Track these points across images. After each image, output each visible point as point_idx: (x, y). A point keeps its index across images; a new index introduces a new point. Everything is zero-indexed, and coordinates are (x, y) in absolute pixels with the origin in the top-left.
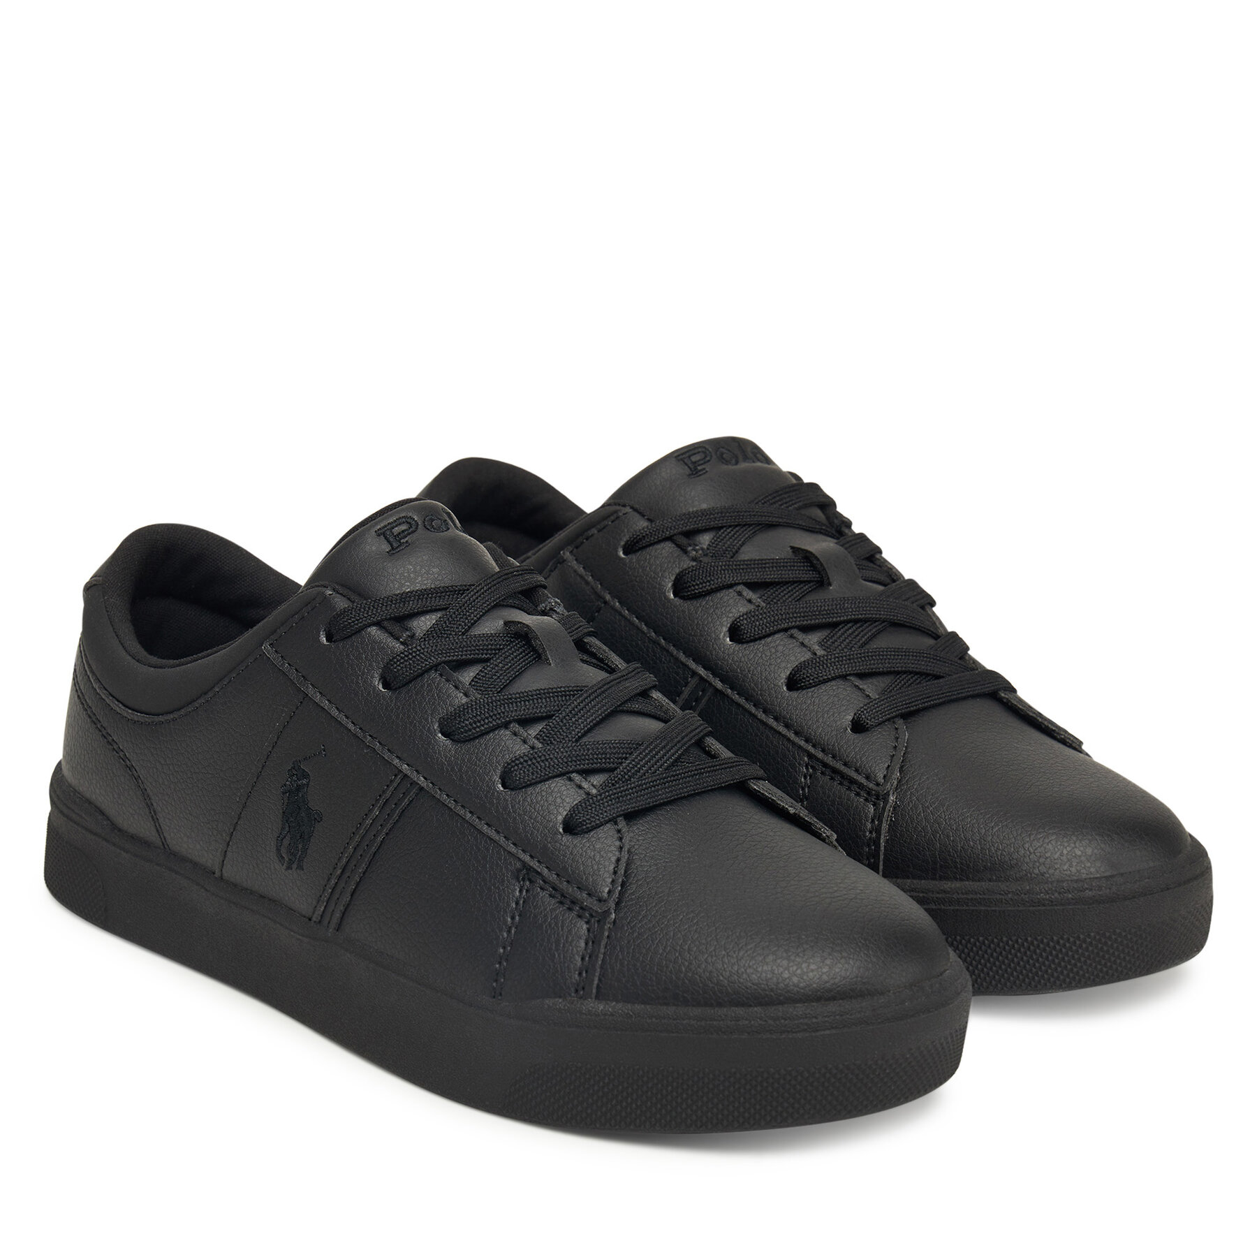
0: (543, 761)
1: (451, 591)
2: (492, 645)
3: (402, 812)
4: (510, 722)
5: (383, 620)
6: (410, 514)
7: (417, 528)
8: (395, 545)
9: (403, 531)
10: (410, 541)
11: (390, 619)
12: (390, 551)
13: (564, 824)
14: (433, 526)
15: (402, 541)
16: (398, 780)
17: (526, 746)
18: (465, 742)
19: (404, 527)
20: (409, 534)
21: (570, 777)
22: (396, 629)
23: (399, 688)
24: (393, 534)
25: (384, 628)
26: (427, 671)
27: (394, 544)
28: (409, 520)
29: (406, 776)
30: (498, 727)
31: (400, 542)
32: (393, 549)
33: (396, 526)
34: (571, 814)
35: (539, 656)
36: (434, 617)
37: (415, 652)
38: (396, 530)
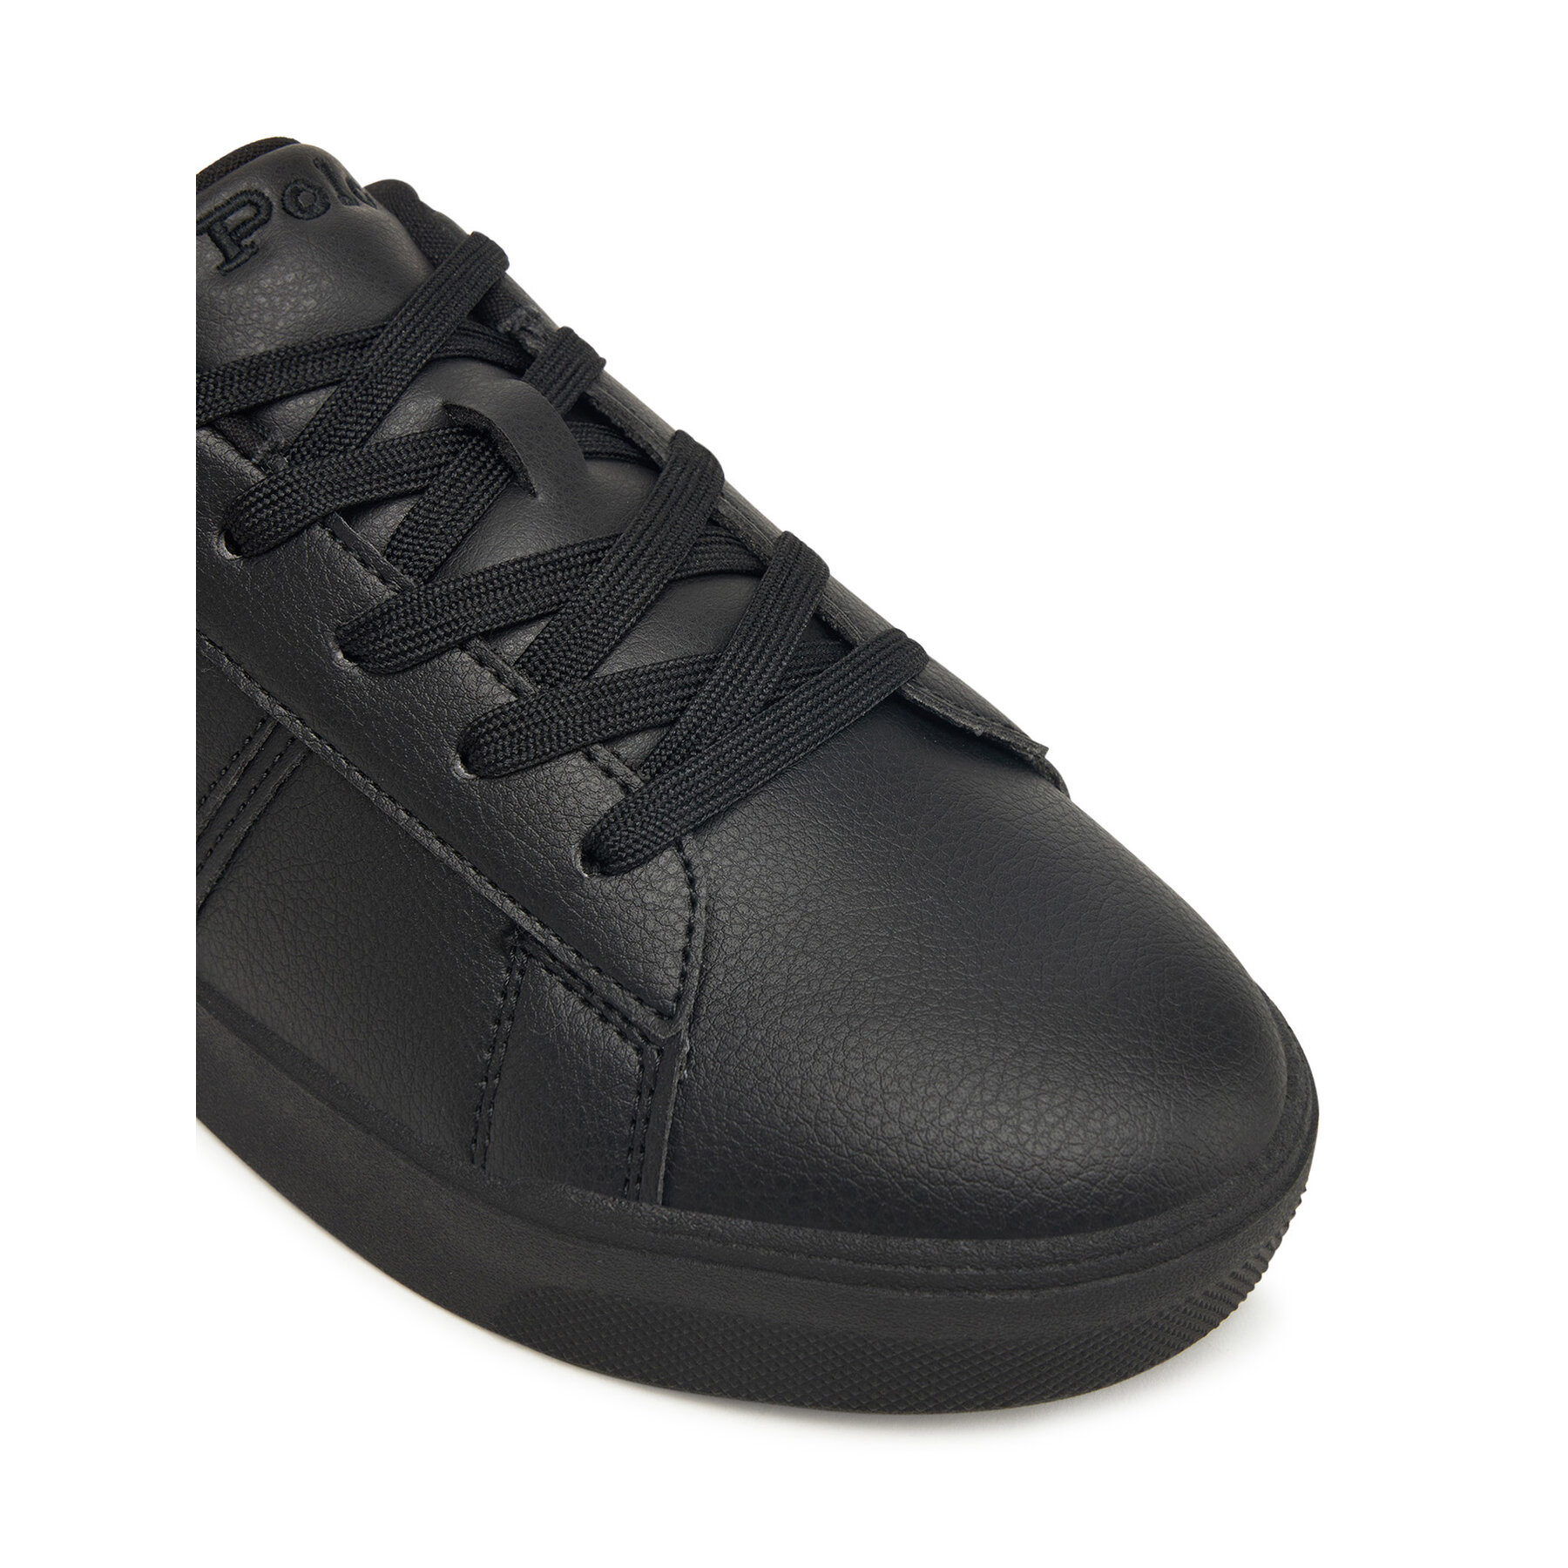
0: (536, 725)
1: (342, 346)
2: (424, 460)
3: (279, 787)
4: (470, 638)
5: (218, 418)
6: (256, 185)
7: (269, 214)
8: (232, 252)
9: (244, 223)
10: (258, 242)
11: (232, 414)
12: (222, 265)
13: (583, 852)
14: (300, 209)
15: (244, 243)
16: (268, 730)
17: (502, 687)
18: (387, 675)
19: (245, 213)
20: (255, 228)
21: (589, 752)
22: (244, 435)
23: (258, 555)
24: (226, 228)
25: (222, 432)
26: (308, 527)
27: (229, 250)
28: (255, 198)
29: (278, 726)
30: (449, 648)
31: (240, 246)
32: (228, 260)
33: (231, 213)
34: (598, 836)
35: (513, 475)
36: (312, 402)
37: (282, 488)
38: (232, 220)
